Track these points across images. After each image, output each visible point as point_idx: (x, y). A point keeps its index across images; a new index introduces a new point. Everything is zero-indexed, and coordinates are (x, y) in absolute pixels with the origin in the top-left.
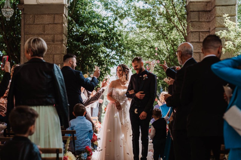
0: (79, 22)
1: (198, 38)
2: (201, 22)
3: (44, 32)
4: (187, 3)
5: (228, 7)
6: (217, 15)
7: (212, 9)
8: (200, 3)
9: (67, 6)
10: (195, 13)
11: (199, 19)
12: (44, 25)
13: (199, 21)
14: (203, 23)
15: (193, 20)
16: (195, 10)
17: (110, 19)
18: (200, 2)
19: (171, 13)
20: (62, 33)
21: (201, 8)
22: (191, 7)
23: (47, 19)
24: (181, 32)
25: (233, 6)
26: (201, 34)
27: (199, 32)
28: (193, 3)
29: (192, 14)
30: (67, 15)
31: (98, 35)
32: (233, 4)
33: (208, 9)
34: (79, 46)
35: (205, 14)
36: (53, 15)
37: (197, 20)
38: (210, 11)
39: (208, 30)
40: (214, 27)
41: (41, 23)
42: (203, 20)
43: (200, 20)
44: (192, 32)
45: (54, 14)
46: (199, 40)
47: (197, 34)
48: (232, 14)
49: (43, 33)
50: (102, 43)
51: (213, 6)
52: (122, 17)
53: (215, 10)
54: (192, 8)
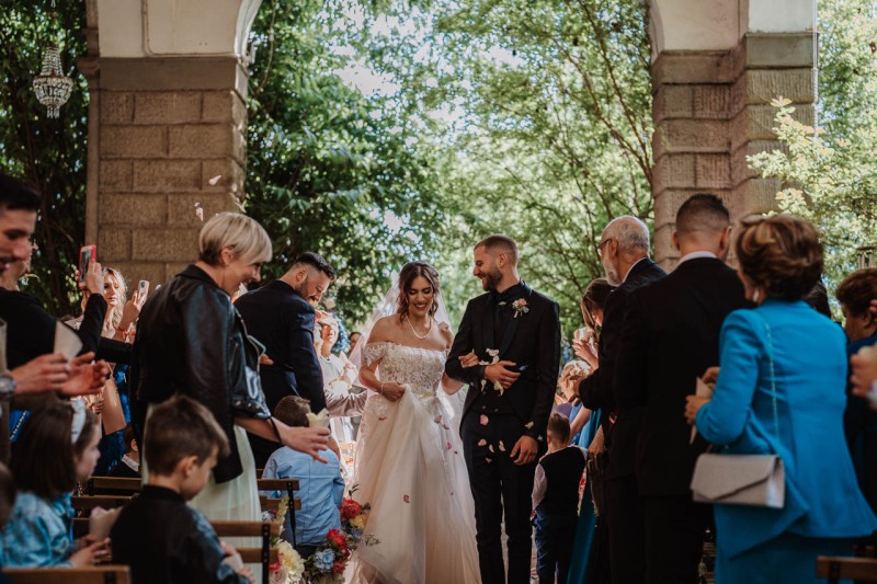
0: (287, 116)
1: (691, 173)
2: (701, 120)
3: (168, 152)
4: (655, 56)
5: (789, 72)
6: (752, 99)
7: (736, 79)
8: (695, 58)
9: (245, 65)
10: (681, 90)
11: (694, 110)
12: (167, 129)
13: (694, 119)
14: (708, 125)
15: (672, 115)
16: (680, 78)
17: (389, 104)
18: (696, 53)
19: (599, 89)
20: (227, 157)
21: (700, 72)
22: (666, 69)
23: (176, 108)
24: (635, 153)
25: (805, 71)
26: (700, 160)
27: (695, 154)
28: (675, 58)
29: (670, 95)
30: (244, 94)
31: (351, 164)
32: (803, 63)
33: (723, 78)
34: (285, 199)
35: (713, 96)
36: (198, 96)
37: (689, 114)
38: (729, 84)
39: (724, 149)
40: (743, 140)
41: (156, 120)
42: (707, 113)
43: (698, 114)
44: (670, 155)
45: (203, 91)
46: (695, 182)
47: (688, 161)
48: (801, 96)
49: (162, 155)
50: (363, 191)
51: (741, 68)
52: (430, 100)
53: (746, 83)
54: (669, 73)
